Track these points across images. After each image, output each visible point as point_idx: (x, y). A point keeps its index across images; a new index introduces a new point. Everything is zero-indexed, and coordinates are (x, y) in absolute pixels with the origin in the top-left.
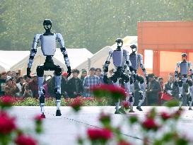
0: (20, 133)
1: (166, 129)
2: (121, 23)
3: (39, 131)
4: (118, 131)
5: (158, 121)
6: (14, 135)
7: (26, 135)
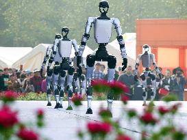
0: (22, 127)
1: (164, 122)
3: (40, 125)
4: (117, 125)
5: (156, 115)
6: (16, 129)
7: (28, 129)
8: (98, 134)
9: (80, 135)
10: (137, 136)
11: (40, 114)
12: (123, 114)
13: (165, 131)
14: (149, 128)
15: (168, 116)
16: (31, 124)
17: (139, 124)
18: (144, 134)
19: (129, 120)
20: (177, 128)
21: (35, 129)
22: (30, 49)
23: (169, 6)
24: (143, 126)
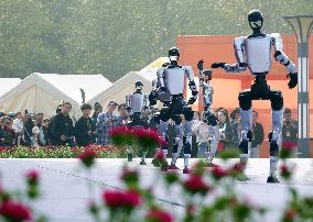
0: (6, 198)
1: (220, 191)
2: (152, 38)
3: (32, 195)
4: (149, 194)
5: (207, 180)
7: (15, 200)
8: (120, 209)
9: (94, 210)
10: (179, 212)
11: (33, 179)
12: (158, 178)
13: (221, 204)
14: (197, 199)
15: (226, 181)
16: (18, 193)
17: (183, 195)
18: (190, 208)
19: (168, 188)
20: (240, 200)
21: (25, 201)
22: (18, 81)
24: (188, 196)
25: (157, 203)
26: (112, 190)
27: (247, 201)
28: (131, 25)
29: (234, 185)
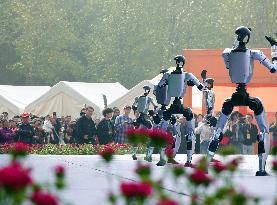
0: (37, 189)
1: (220, 183)
2: (162, 50)
3: (60, 186)
4: (160, 185)
5: (211, 173)
6: (29, 191)
7: (45, 191)
8: (134, 198)
9: (112, 199)
10: (186, 200)
11: (60, 172)
12: (167, 172)
13: (221, 194)
14: (201, 190)
15: (226, 174)
16: (47, 184)
17: (189, 186)
18: (194, 197)
20: (238, 190)
21: (54, 192)
22: (47, 88)
23: (226, 32)
24: (192, 187)
25: (166, 193)
26: (127, 181)
27: (243, 191)
28: (144, 40)
29: (232, 177)
